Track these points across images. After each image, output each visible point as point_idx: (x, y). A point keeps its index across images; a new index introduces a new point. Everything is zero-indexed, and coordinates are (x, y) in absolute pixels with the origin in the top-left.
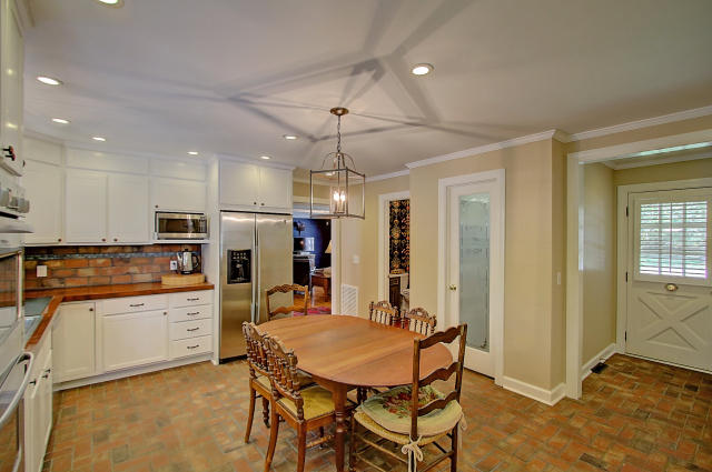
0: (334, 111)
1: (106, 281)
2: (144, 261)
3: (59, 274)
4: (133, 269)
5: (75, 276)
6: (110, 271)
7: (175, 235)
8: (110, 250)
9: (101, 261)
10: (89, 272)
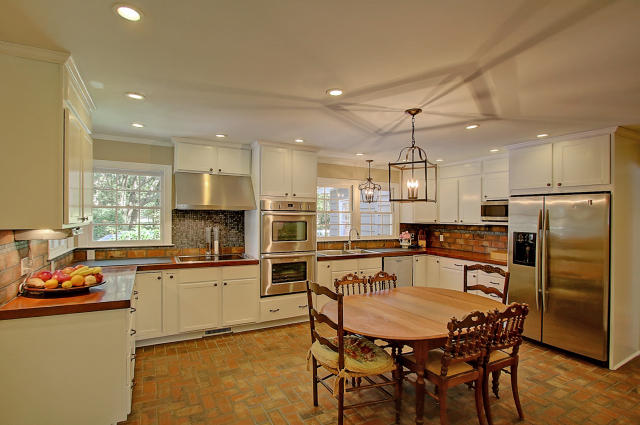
0: (409, 111)
1: (470, 248)
2: (491, 238)
3: (449, 240)
4: (485, 243)
5: (454, 243)
6: (472, 242)
7: (498, 218)
8: (472, 228)
9: (467, 235)
10: (461, 241)
